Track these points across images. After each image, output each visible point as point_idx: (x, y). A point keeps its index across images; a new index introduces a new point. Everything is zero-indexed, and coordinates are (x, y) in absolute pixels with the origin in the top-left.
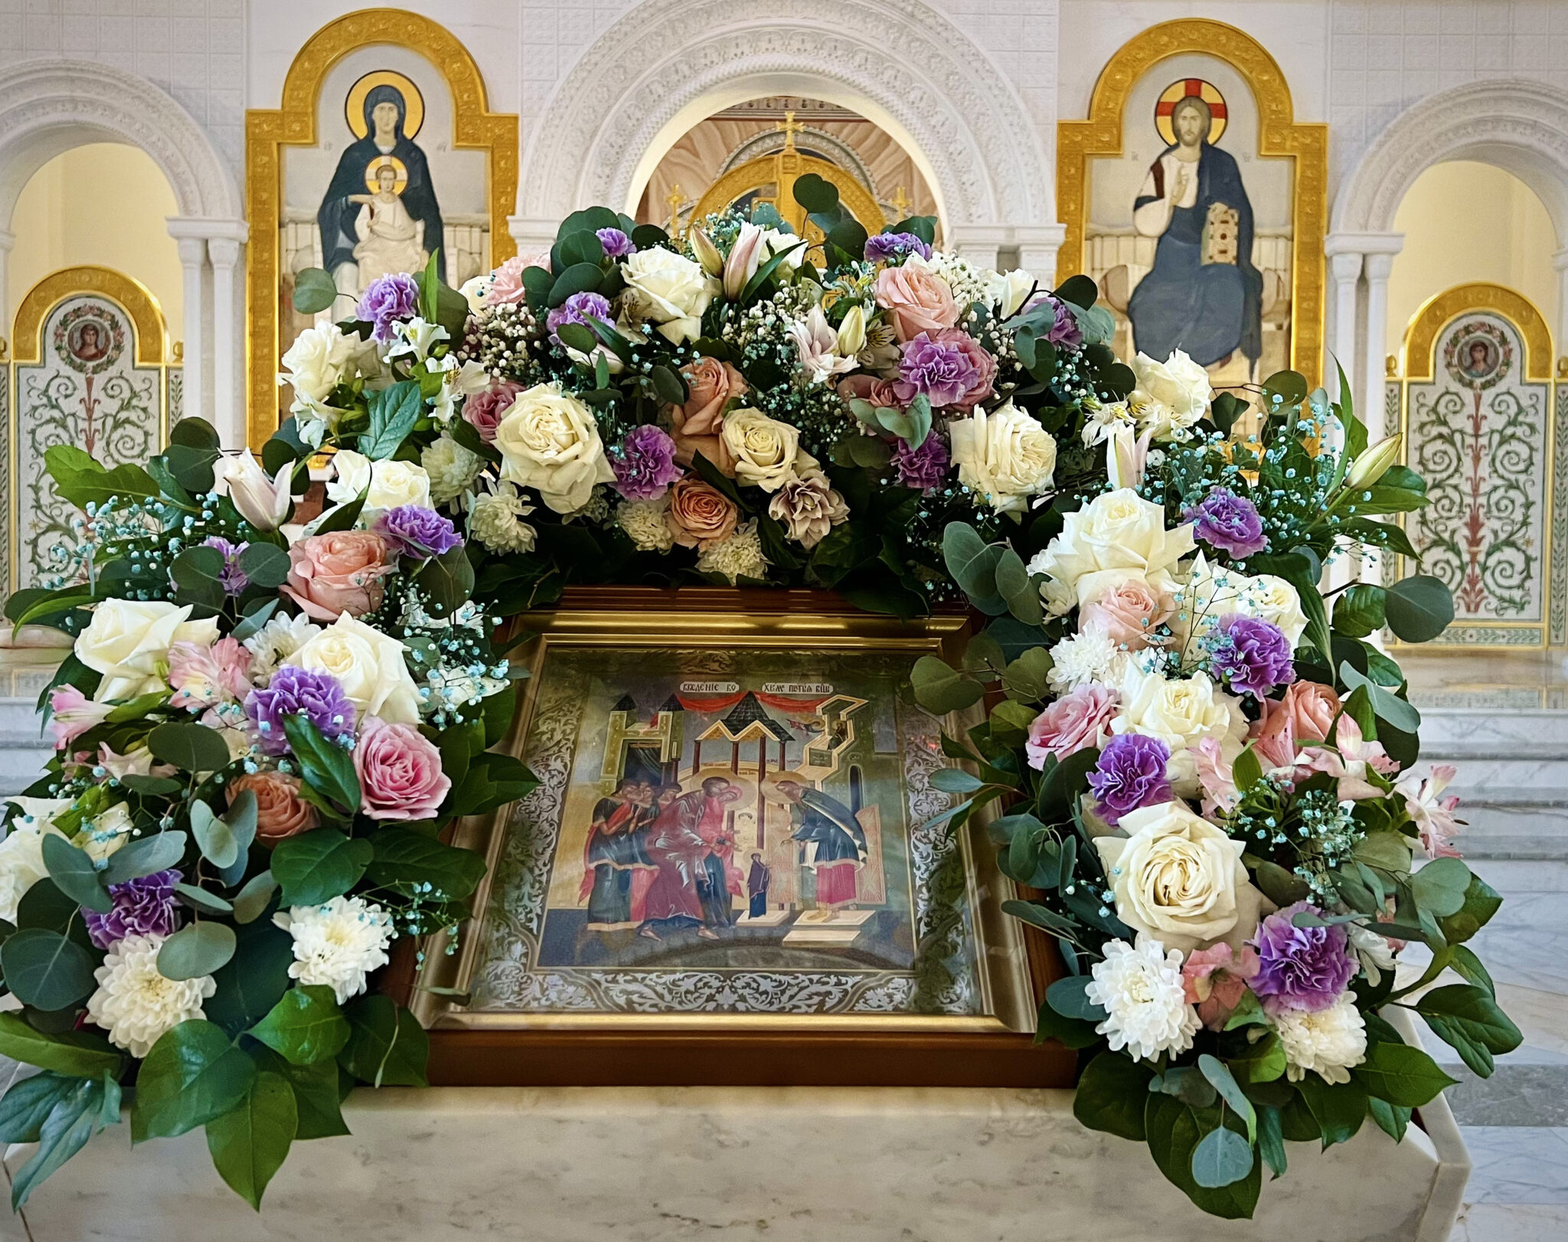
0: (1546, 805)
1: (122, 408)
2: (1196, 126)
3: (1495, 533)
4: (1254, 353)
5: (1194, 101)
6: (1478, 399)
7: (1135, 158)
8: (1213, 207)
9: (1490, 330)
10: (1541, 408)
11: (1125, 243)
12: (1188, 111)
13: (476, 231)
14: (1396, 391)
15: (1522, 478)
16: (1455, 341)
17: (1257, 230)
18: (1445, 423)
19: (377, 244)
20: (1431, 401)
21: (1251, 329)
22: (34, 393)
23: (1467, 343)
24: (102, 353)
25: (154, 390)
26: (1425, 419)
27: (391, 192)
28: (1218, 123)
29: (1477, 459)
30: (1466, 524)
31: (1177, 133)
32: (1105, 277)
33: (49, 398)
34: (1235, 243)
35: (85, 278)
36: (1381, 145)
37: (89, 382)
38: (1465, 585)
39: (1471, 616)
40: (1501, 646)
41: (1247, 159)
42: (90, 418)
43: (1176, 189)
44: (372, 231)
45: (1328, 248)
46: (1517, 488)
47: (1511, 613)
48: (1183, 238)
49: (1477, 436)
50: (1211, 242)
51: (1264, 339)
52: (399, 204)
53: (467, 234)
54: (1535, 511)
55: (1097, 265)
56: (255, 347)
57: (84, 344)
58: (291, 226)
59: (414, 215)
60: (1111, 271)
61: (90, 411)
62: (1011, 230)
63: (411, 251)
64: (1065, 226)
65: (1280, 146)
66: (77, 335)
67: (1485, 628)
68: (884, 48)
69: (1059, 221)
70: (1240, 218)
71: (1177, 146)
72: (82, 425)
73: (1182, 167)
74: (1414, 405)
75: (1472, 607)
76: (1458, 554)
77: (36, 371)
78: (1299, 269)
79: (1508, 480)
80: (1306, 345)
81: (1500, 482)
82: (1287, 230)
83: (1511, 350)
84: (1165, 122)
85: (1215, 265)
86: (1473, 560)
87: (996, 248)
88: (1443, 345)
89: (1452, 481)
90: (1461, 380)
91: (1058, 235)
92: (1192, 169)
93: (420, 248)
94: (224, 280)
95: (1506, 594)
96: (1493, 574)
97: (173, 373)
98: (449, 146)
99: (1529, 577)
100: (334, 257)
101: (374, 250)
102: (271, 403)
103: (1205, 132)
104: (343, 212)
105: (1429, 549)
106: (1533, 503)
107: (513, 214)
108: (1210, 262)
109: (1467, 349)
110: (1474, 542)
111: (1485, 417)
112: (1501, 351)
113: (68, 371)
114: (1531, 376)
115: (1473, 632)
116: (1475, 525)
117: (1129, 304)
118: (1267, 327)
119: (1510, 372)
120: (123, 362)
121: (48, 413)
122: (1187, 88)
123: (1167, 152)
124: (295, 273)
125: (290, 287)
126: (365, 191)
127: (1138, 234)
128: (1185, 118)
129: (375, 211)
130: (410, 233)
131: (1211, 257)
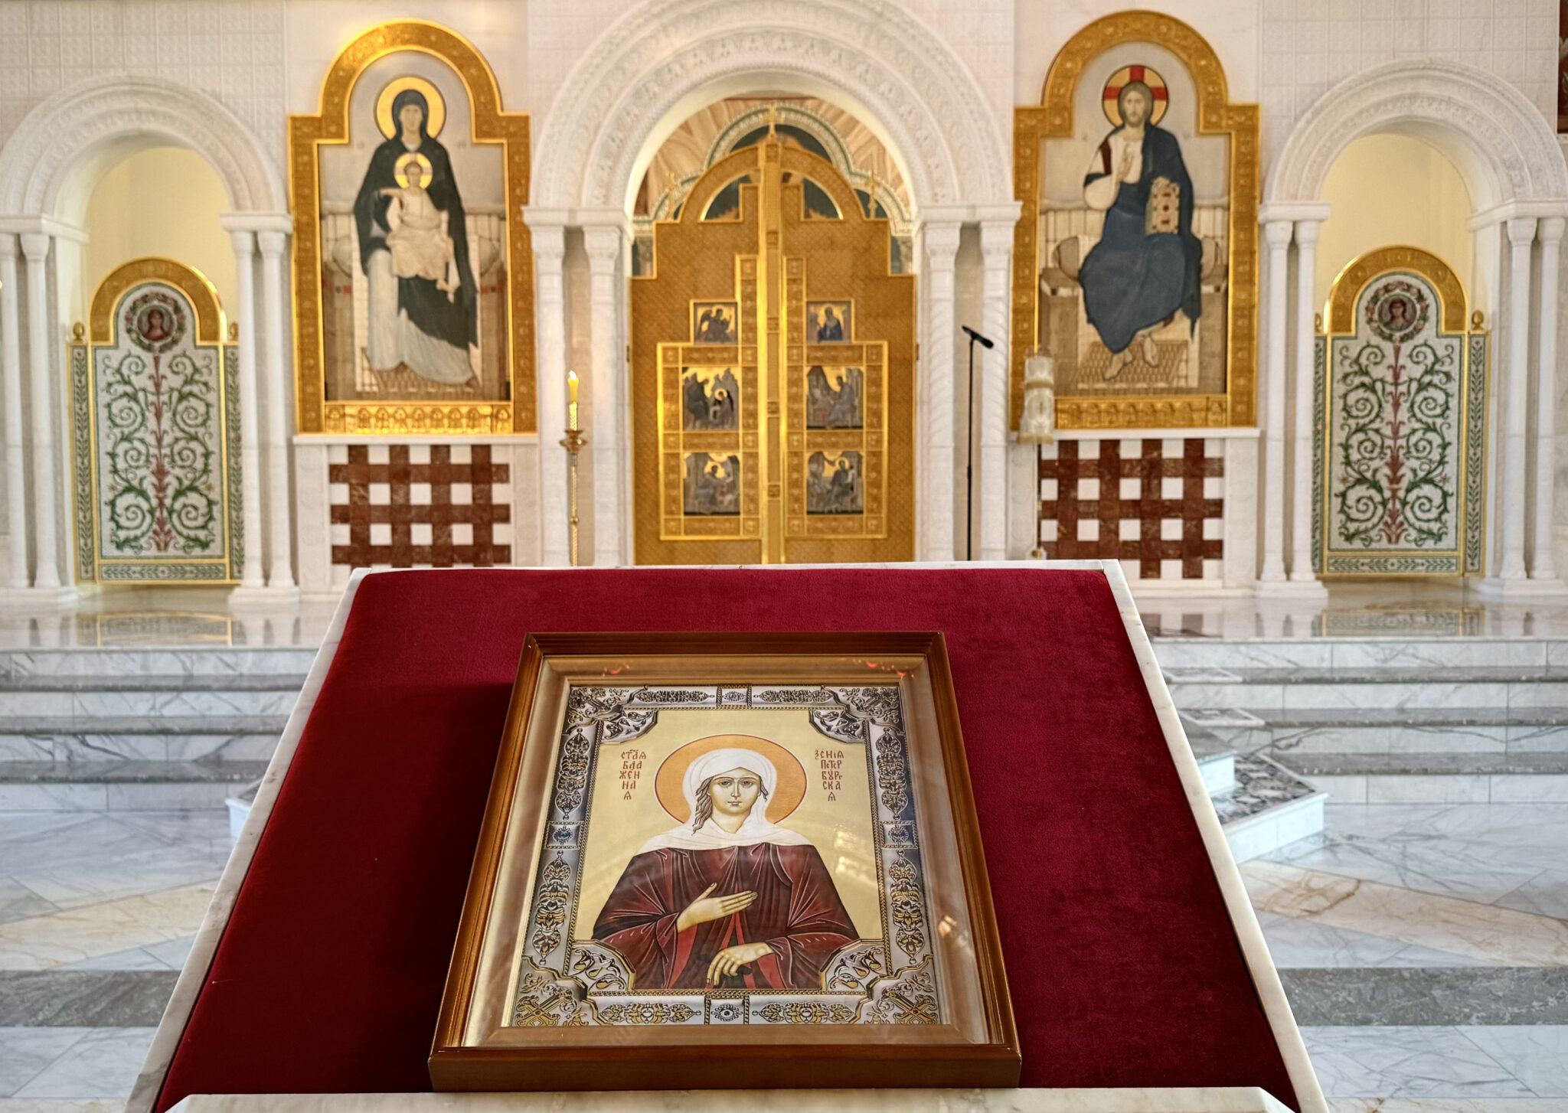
0: (1460, 724)
1: (186, 382)
2: (1140, 108)
3: (1414, 471)
4: (1194, 312)
5: (1139, 86)
6: (1397, 351)
7: (1085, 138)
8: (1156, 181)
9: (1409, 287)
10: (1456, 357)
11: (1076, 217)
12: (1133, 95)
13: (494, 220)
14: (1321, 346)
15: (1439, 421)
16: (1375, 299)
17: (1197, 201)
18: (1365, 372)
19: (406, 233)
20: (1353, 354)
21: (1192, 291)
22: (108, 372)
23: (1386, 300)
24: (166, 334)
25: (214, 366)
26: (1348, 369)
27: (417, 185)
28: (1160, 105)
29: (1396, 405)
30: (1387, 464)
31: (1123, 114)
32: (1058, 248)
33: (122, 375)
34: (1176, 214)
35: (150, 268)
36: (1309, 122)
37: (157, 360)
38: (1387, 519)
39: (1392, 546)
40: (1421, 571)
41: (1187, 137)
42: (158, 393)
43: (1123, 165)
44: (402, 221)
45: (1261, 217)
46: (1434, 430)
47: (1429, 544)
48: (1130, 210)
49: (1396, 384)
50: (1155, 214)
51: (1204, 301)
52: (426, 197)
53: (486, 224)
54: (1451, 452)
55: (1051, 237)
56: (302, 326)
57: (151, 327)
58: (330, 218)
59: (439, 205)
60: (1064, 242)
61: (157, 385)
62: (973, 207)
63: (437, 239)
64: (1020, 203)
65: (1218, 125)
66: (145, 319)
67: (1405, 557)
68: (857, 45)
69: (1017, 197)
70: (1181, 191)
71: (1122, 127)
72: (151, 398)
73: (1127, 146)
74: (1338, 358)
75: (1394, 538)
76: (1380, 490)
77: (111, 352)
78: (1236, 236)
79: (1427, 424)
80: (1242, 304)
81: (1417, 425)
82: (1224, 201)
83: (1427, 306)
84: (1112, 105)
85: (1159, 234)
86: (1394, 496)
87: (959, 225)
88: (1364, 303)
89: (1375, 426)
90: (1382, 335)
91: (1015, 211)
92: (1136, 148)
93: (444, 235)
94: (273, 267)
95: (1425, 526)
96: (1412, 508)
97: (229, 351)
98: (470, 143)
99: (1446, 510)
100: (369, 246)
101: (404, 239)
102: (317, 376)
103: (1149, 113)
104: (376, 204)
105: (1353, 486)
106: (1449, 444)
107: (526, 203)
108: (1154, 231)
109: (1386, 306)
110: (1395, 479)
111: (1403, 367)
112: (1418, 307)
113: (137, 350)
114: (1447, 328)
115: (1394, 560)
116: (1395, 464)
117: (1080, 271)
118: (1207, 289)
119: (1427, 325)
120: (186, 341)
121: (121, 389)
122: (1132, 74)
123: (1114, 132)
124: (335, 261)
125: (332, 273)
126: (394, 184)
127: (1088, 208)
128: (1130, 101)
129: (405, 203)
130: (436, 223)
131: (1155, 227)
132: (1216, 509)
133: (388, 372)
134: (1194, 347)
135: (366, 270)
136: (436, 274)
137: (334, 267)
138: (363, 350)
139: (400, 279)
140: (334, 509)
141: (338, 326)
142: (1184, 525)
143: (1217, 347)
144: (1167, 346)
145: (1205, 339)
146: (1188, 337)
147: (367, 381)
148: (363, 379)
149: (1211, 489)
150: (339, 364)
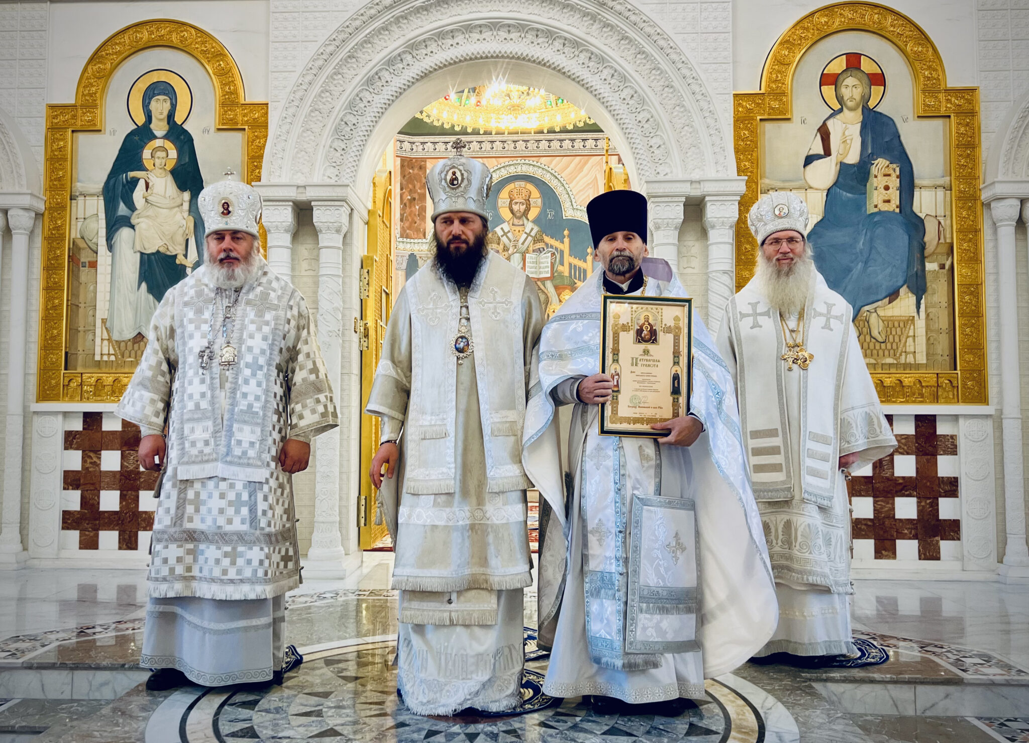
2: (857, 93)
4: (919, 289)
5: (855, 72)
7: (803, 122)
8: (876, 162)
12: (850, 81)
17: (917, 182)
19: (150, 212)
21: (916, 268)
27: (163, 168)
34: (897, 194)
41: (904, 120)
43: (842, 146)
44: (147, 201)
45: (984, 196)
48: (850, 190)
50: (876, 193)
51: (929, 277)
52: (170, 178)
58: (81, 199)
59: (182, 187)
62: (696, 183)
63: (179, 217)
64: (743, 178)
65: (936, 108)
68: (581, 33)
69: (740, 174)
70: (901, 171)
71: (841, 110)
73: (846, 128)
78: (959, 215)
80: (968, 281)
82: (945, 181)
84: (828, 90)
85: (880, 212)
87: (683, 200)
91: (739, 186)
93: (186, 214)
98: (213, 129)
100: (115, 223)
101: (147, 217)
102: (59, 346)
104: (124, 186)
108: (876, 210)
122: (847, 61)
123: (831, 116)
124: (83, 238)
125: (80, 249)
126: (142, 168)
127: (808, 188)
128: (847, 86)
129: (150, 185)
130: (179, 202)
131: (876, 206)
132: (951, 487)
133: (126, 342)
134: (921, 323)
135: (110, 247)
136: (176, 249)
137: (82, 244)
138: (104, 321)
139: (142, 254)
140: (67, 474)
141: (81, 299)
142: (919, 503)
143: (943, 322)
144: (893, 322)
145: (931, 316)
146: (915, 314)
147: (105, 351)
148: (102, 349)
149: (945, 466)
150: (81, 334)
